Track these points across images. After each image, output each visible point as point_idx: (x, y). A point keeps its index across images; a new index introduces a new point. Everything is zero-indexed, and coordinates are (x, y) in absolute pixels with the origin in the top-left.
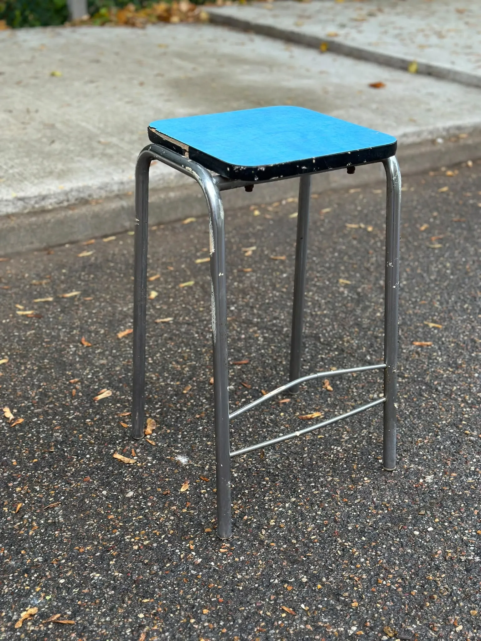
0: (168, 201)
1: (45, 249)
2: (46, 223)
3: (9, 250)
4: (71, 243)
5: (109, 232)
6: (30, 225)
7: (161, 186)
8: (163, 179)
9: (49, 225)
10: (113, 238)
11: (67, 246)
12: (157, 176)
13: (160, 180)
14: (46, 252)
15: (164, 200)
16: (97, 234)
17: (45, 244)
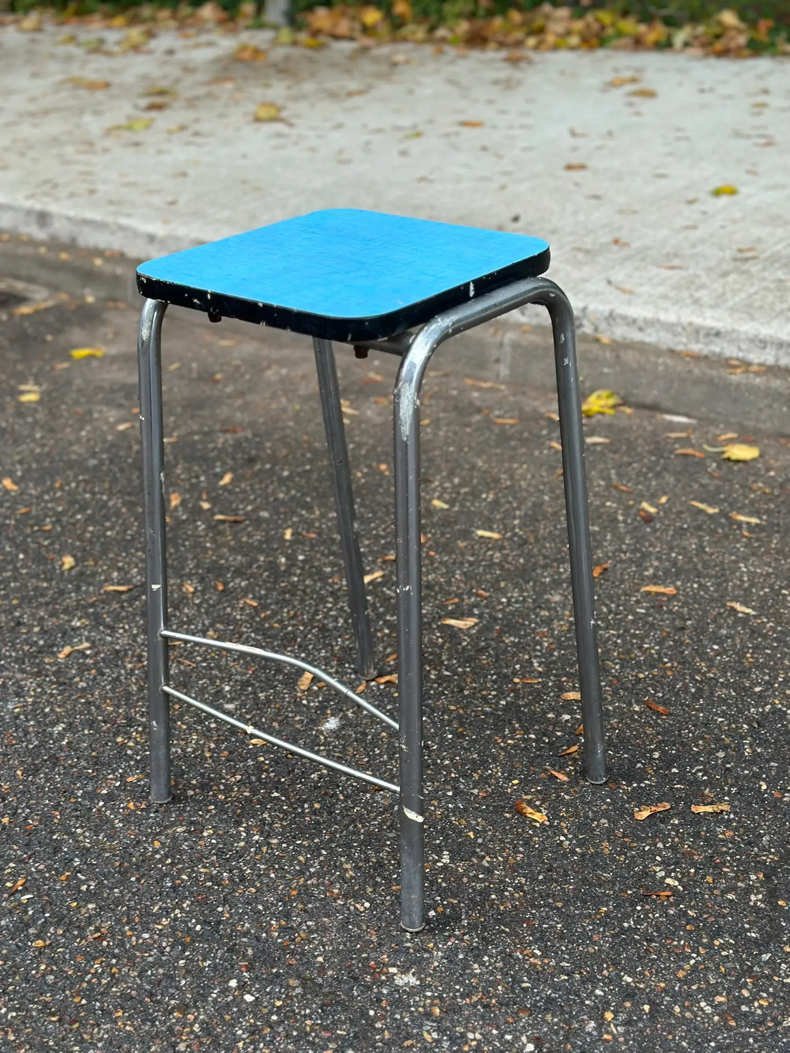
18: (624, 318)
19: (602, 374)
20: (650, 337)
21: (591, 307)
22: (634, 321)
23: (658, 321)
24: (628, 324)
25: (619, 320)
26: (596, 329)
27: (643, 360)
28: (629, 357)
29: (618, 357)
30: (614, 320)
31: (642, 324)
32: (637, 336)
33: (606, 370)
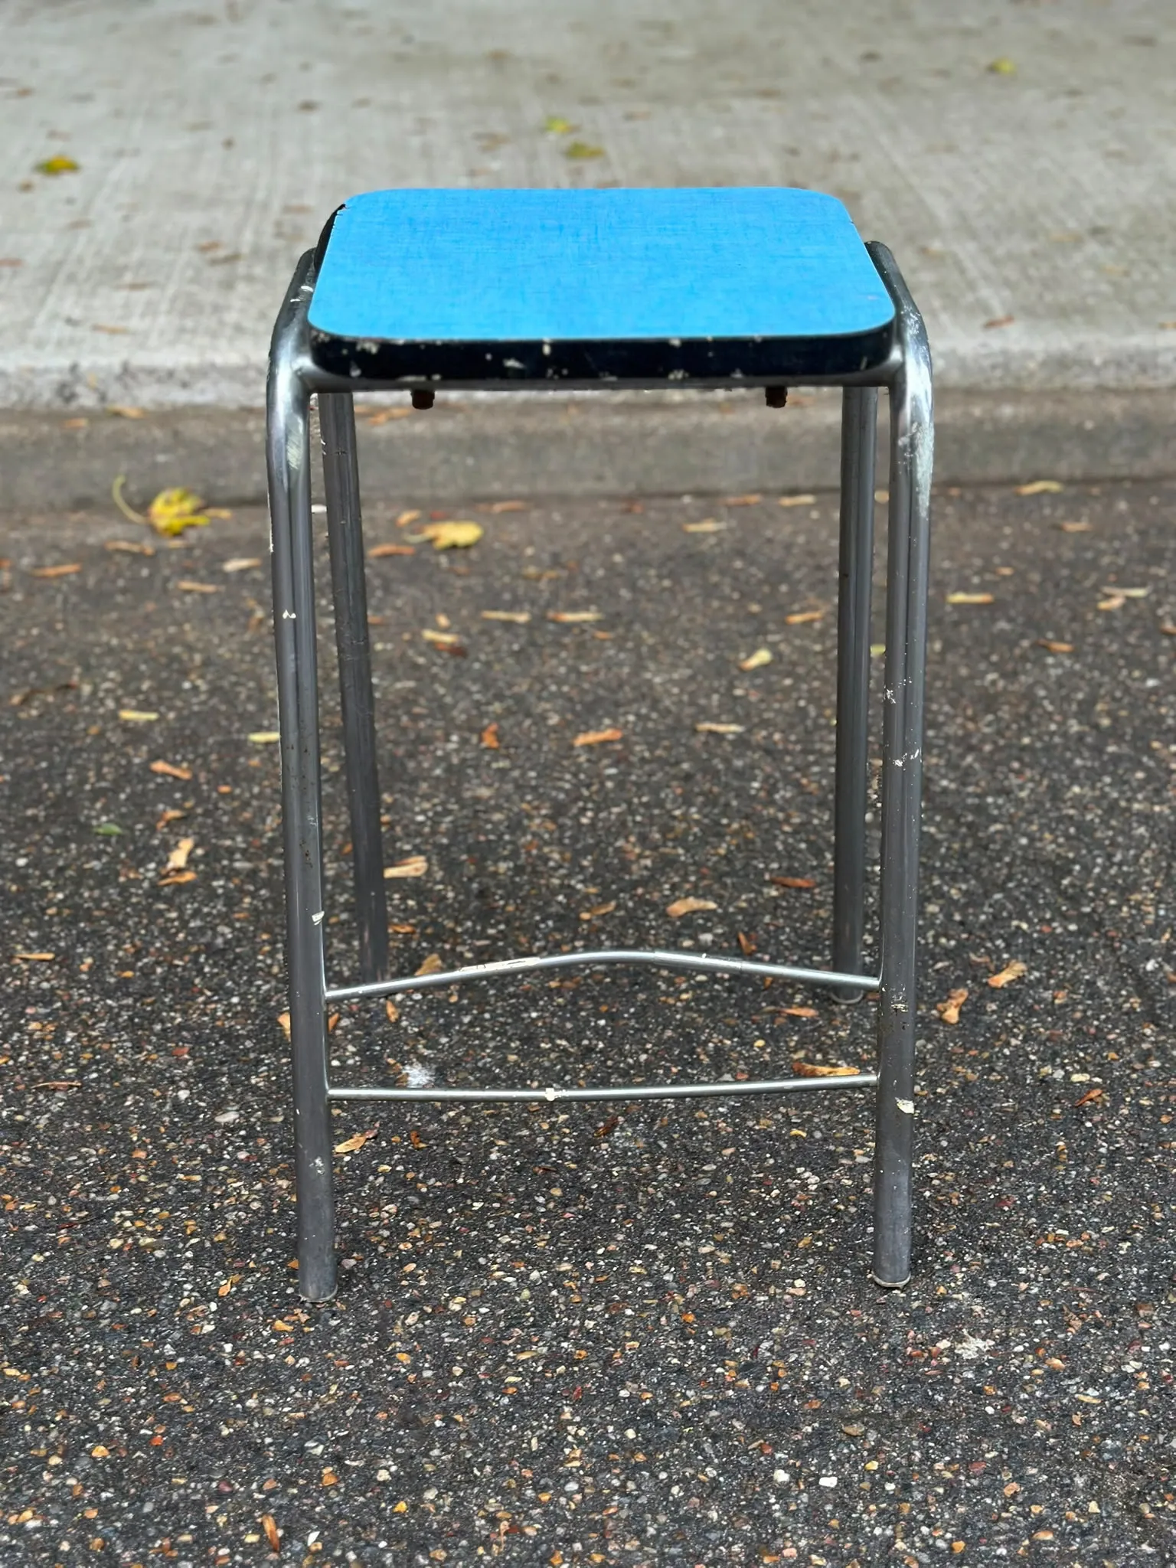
0: (988, 427)
1: (631, 499)
2: (645, 434)
3: (542, 486)
4: (699, 494)
5: (802, 482)
6: (606, 433)
7: (996, 384)
8: (1006, 367)
9: (651, 442)
10: (808, 499)
11: (687, 500)
12: (987, 356)
13: (994, 367)
14: (623, 506)
15: (980, 422)
16: (771, 484)
17: (631, 487)
18: (151, 372)
19: (155, 466)
20: (204, 394)
21: (85, 363)
22: (171, 374)
23: (213, 366)
24: (160, 381)
25: (142, 377)
26: (103, 398)
27: (222, 431)
28: (194, 429)
29: (176, 434)
30: (134, 376)
31: (186, 377)
32: (179, 397)
33: (161, 458)
